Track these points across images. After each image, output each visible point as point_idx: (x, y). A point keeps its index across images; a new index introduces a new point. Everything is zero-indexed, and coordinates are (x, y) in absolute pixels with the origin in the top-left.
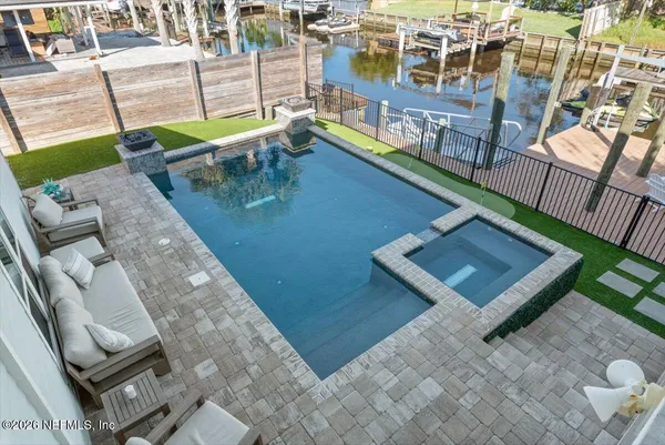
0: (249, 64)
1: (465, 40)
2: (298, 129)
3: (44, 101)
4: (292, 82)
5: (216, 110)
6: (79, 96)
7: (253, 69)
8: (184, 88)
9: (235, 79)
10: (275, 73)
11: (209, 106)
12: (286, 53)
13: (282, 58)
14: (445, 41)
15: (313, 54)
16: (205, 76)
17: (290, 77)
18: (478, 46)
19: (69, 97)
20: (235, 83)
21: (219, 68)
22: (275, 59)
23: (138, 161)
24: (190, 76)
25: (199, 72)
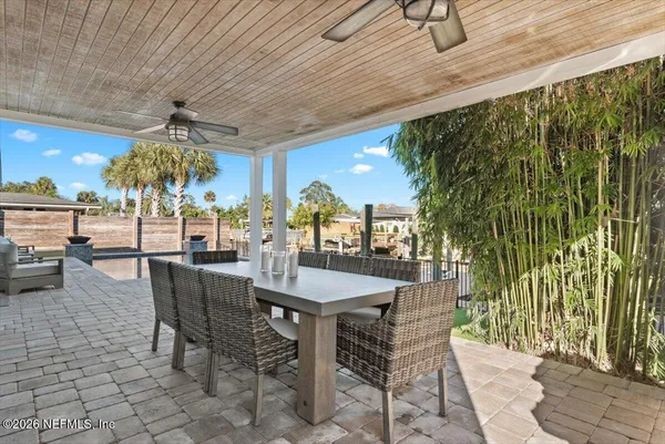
3: (27, 227)
6: (52, 227)
7: (179, 227)
8: (127, 233)
9: (165, 232)
10: (195, 232)
11: (143, 246)
12: (204, 222)
13: (201, 224)
15: (223, 225)
16: (145, 227)
19: (45, 227)
20: (165, 235)
21: (155, 224)
22: (196, 224)
23: (74, 249)
24: (133, 226)
25: (140, 224)
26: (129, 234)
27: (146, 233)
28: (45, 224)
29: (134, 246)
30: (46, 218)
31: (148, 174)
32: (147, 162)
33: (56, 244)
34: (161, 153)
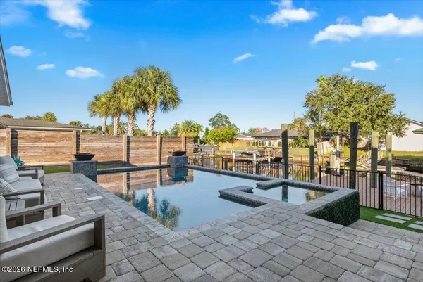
0: (155, 142)
1: (264, 156)
2: (178, 164)
3: (37, 144)
6: (59, 145)
7: (157, 145)
8: (118, 149)
9: (147, 148)
10: (169, 148)
11: (131, 160)
12: (175, 140)
14: (254, 155)
15: (189, 142)
16: (132, 144)
18: (271, 159)
19: (53, 145)
20: (147, 150)
21: (139, 141)
22: (169, 141)
23: (80, 166)
24: (123, 144)
25: (128, 142)
26: (119, 150)
27: (133, 149)
28: (53, 142)
29: (124, 159)
30: (53, 137)
31: (130, 103)
32: (127, 94)
33: (62, 160)
34: (140, 86)
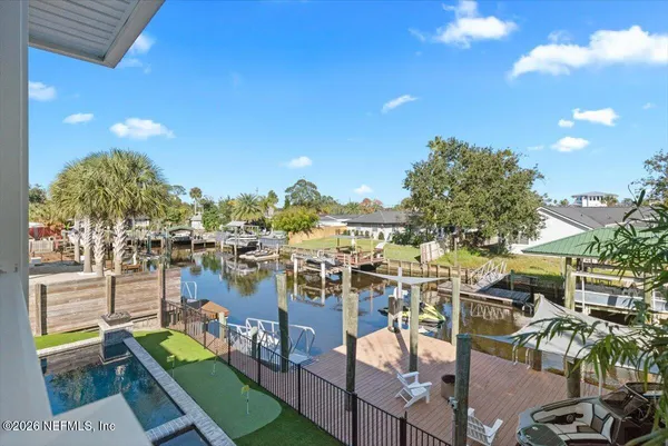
0: (102, 285)
1: (341, 265)
2: (112, 341)
4: (150, 299)
5: (58, 325)
9: (84, 298)
10: (131, 292)
11: (49, 322)
12: (143, 277)
13: (140, 280)
14: (323, 266)
15: (172, 277)
16: (50, 297)
17: (146, 295)
20: (86, 302)
21: (70, 289)
22: (132, 281)
